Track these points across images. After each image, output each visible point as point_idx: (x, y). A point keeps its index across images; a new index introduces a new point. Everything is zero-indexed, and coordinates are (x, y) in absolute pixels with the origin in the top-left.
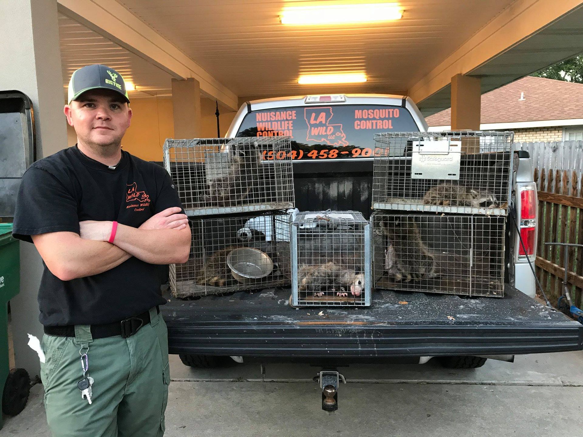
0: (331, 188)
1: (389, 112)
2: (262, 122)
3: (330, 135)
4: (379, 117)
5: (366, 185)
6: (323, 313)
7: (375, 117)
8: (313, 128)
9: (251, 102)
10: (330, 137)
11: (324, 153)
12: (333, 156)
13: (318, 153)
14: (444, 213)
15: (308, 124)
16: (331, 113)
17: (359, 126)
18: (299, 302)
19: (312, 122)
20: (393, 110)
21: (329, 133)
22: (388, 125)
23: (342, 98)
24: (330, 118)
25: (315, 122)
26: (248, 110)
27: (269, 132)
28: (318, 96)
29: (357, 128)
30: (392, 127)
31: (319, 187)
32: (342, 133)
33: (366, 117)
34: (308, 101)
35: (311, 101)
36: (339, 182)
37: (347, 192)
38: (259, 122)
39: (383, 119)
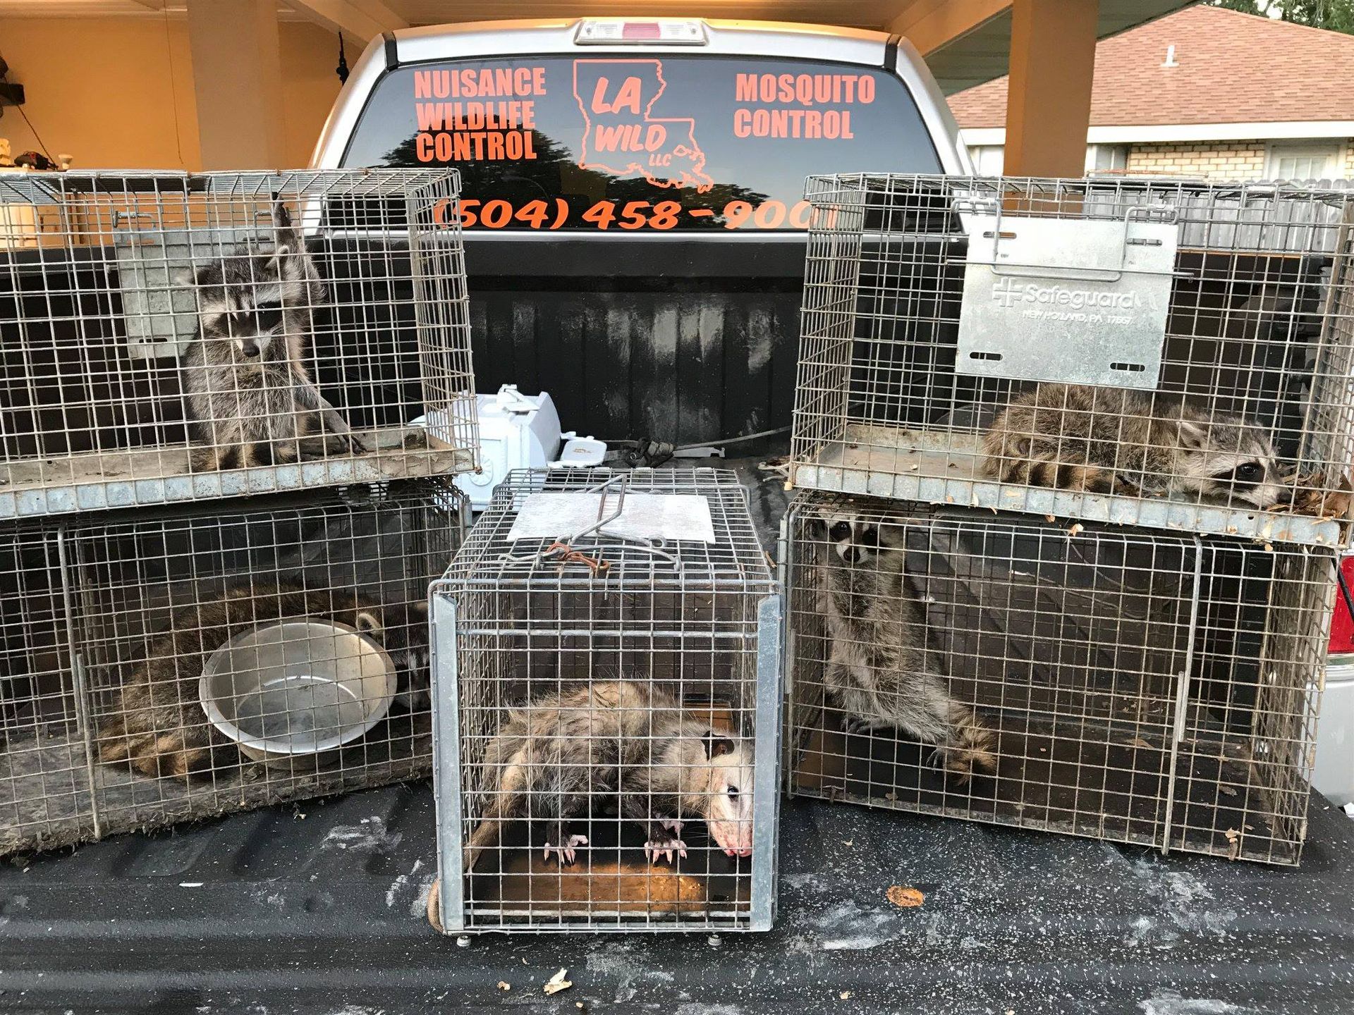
0: (655, 328)
1: (843, 84)
2: (434, 100)
3: (656, 153)
4: (813, 99)
5: (765, 321)
6: (566, 979)
7: (800, 99)
8: (600, 128)
9: (397, 33)
10: (655, 160)
11: (637, 211)
12: (663, 222)
13: (618, 211)
14: (1083, 522)
15: (585, 114)
16: (660, 79)
17: (748, 128)
18: (467, 918)
19: (599, 107)
20: (855, 78)
21: (650, 147)
22: (838, 126)
23: (694, 31)
24: (658, 96)
25: (606, 108)
26: (388, 61)
27: (457, 135)
28: (620, 22)
29: (740, 132)
30: (851, 136)
31: (620, 323)
32: (694, 149)
33: (772, 99)
34: (584, 35)
35: (597, 35)
36: (681, 309)
37: (706, 341)
38: (424, 101)
39: (823, 108)
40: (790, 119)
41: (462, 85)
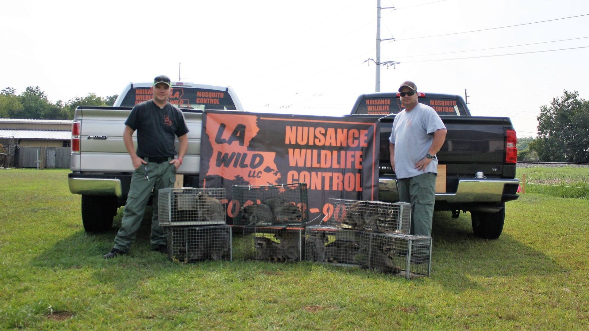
1: (218, 94)
2: (139, 95)
4: (212, 97)
7: (209, 96)
16: (183, 92)
17: (199, 101)
22: (216, 102)
23: (190, 84)
24: (182, 95)
33: (204, 96)
38: (137, 95)
39: (214, 98)
40: (207, 100)
41: (145, 92)
